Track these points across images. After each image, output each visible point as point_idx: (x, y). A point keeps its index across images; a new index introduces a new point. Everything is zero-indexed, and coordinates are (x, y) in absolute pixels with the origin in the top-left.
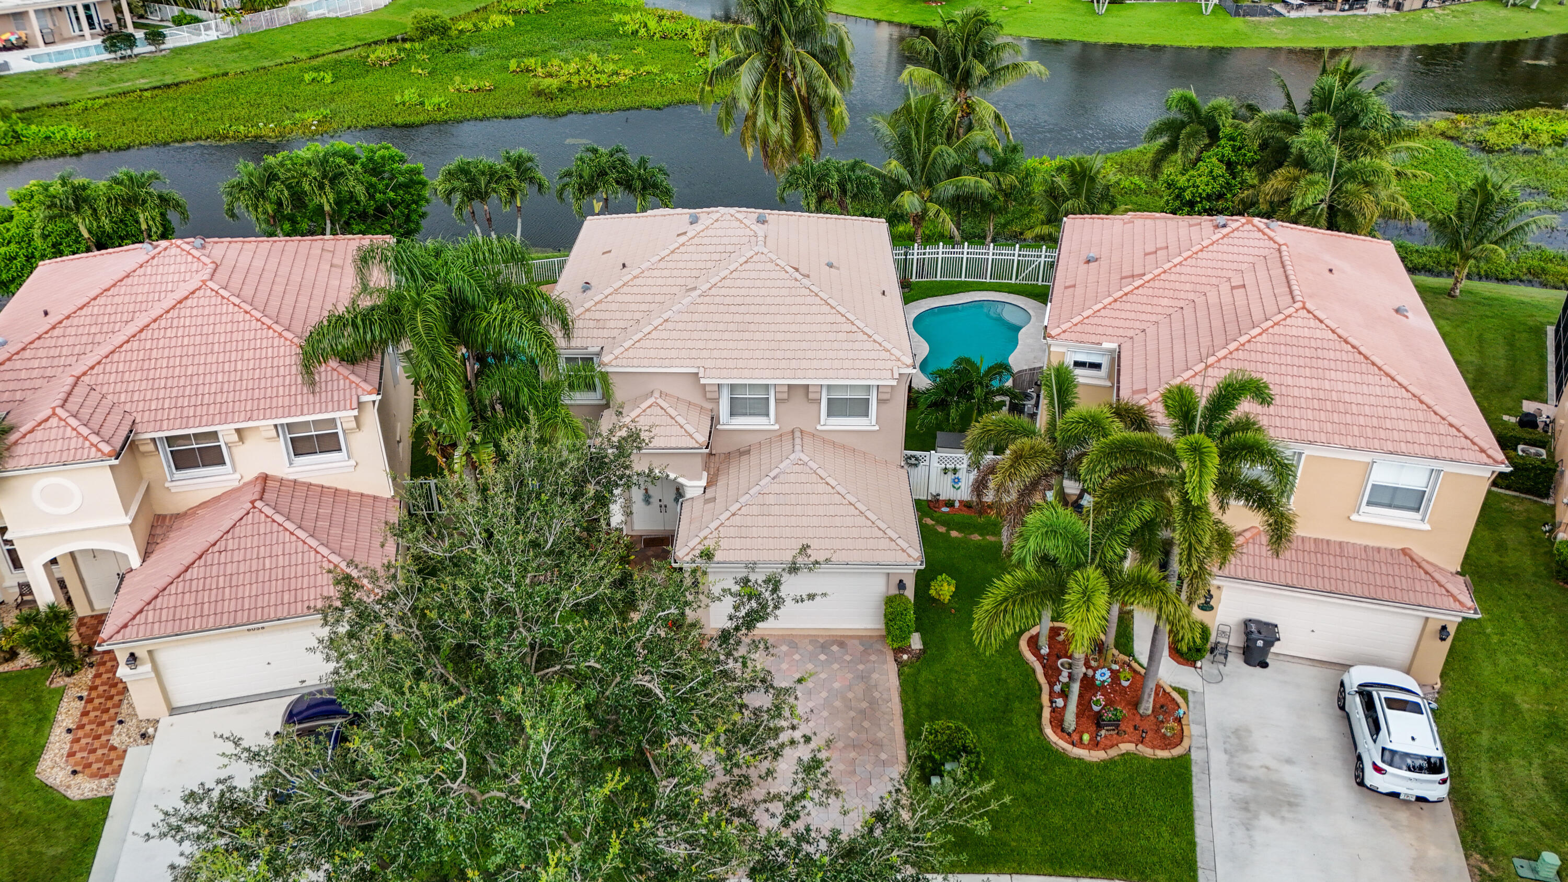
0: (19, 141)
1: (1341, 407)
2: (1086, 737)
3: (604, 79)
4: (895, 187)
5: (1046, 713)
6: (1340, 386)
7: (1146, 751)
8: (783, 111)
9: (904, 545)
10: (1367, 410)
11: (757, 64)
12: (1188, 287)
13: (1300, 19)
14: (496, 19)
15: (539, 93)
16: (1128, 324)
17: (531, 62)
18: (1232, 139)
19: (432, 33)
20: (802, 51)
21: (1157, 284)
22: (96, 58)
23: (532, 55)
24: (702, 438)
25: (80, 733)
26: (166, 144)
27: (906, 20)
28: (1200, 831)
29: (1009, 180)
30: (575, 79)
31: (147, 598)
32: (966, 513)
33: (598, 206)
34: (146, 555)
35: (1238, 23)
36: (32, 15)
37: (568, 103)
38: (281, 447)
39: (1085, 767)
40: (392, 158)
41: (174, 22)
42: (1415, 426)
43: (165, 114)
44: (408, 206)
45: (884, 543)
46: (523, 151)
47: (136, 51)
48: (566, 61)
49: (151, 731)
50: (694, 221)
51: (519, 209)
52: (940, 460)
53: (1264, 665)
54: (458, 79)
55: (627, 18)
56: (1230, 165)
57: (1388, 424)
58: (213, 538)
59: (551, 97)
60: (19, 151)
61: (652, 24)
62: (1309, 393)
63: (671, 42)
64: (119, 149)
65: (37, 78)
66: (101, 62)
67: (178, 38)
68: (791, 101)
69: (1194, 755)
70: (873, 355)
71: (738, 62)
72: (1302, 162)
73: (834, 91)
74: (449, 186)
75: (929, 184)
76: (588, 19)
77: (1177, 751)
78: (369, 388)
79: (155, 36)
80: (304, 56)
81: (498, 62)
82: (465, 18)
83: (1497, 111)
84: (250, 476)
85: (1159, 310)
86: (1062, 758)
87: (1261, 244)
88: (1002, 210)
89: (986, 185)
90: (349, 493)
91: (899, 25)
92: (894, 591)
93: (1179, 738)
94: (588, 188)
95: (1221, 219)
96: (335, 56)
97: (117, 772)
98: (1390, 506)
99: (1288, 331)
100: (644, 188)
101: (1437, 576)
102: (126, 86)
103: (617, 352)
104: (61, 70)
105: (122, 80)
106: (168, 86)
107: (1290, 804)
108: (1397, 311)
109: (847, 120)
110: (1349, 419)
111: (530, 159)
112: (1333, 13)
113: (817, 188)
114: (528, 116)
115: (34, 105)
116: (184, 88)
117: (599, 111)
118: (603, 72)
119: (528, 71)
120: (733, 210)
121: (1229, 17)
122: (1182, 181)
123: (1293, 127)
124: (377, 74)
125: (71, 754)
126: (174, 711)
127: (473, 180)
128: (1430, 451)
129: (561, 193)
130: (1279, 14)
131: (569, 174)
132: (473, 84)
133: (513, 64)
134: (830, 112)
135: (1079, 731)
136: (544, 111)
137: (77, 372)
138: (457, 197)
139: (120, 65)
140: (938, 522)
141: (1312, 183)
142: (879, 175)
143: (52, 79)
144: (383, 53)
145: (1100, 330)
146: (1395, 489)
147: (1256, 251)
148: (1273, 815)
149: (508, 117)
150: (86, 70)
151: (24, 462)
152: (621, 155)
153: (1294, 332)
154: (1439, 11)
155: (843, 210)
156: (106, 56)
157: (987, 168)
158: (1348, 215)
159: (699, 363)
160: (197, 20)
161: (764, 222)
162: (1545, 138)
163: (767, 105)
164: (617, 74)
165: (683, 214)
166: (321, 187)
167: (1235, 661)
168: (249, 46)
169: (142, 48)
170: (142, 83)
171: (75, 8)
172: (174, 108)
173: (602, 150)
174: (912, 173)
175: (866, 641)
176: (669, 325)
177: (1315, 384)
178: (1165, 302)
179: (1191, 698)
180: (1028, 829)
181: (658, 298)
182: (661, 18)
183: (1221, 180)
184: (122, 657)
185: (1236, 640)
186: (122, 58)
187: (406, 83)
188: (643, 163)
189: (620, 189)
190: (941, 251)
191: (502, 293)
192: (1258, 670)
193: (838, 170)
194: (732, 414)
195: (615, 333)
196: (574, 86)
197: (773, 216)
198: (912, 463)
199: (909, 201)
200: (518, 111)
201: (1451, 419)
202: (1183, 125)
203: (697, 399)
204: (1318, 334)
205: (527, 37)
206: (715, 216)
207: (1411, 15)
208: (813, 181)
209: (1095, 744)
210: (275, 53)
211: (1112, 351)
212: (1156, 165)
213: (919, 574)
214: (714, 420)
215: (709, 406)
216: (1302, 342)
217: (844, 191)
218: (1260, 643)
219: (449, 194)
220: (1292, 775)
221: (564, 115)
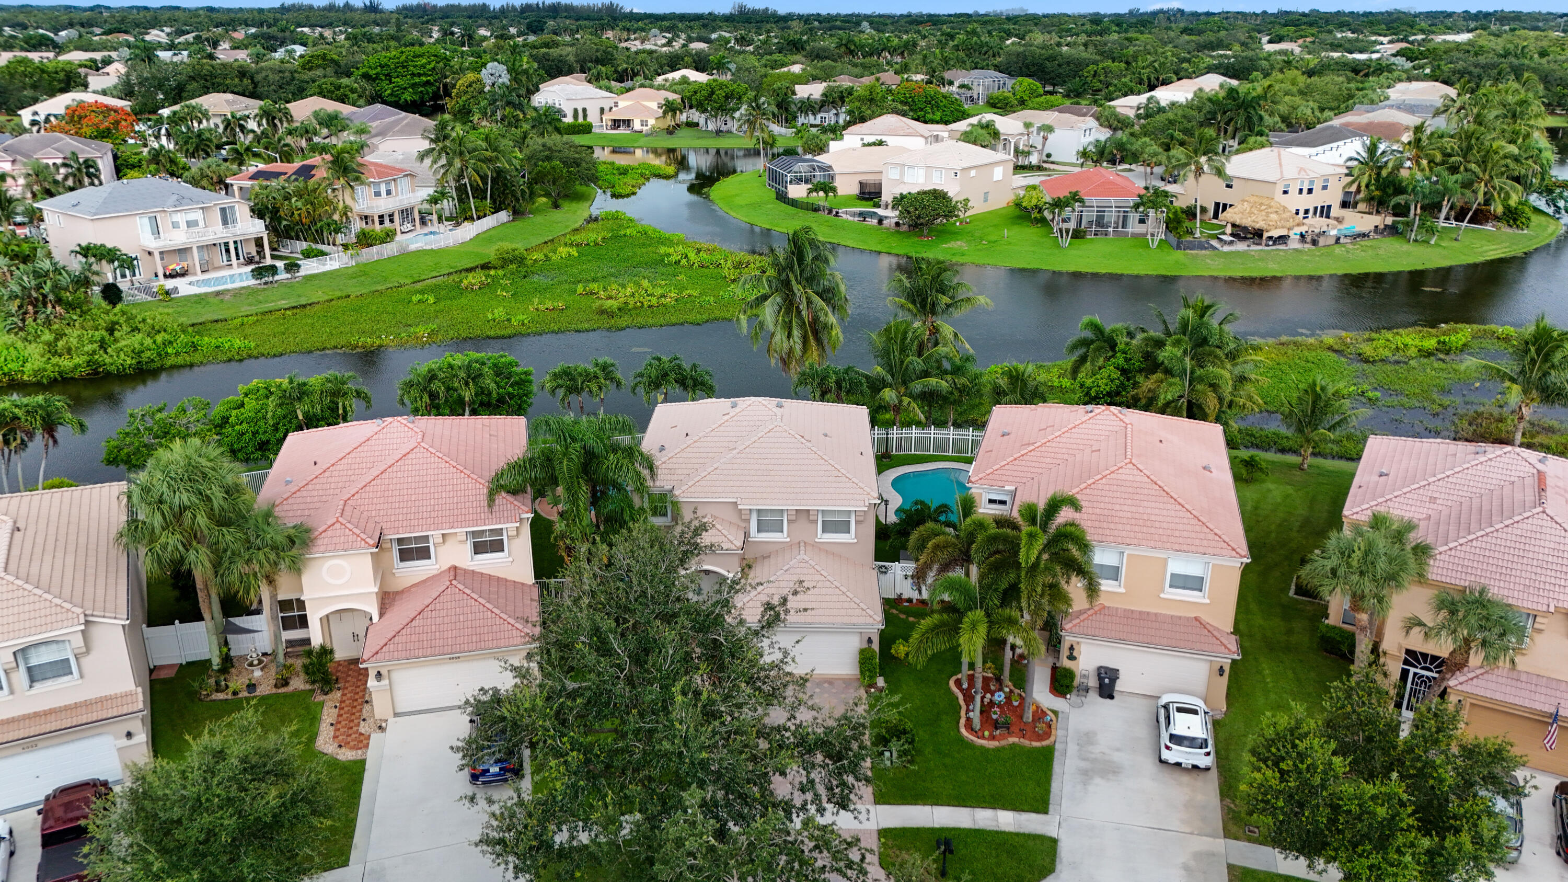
0: (196, 349)
1: (1149, 523)
2: (987, 733)
3: (654, 301)
4: (876, 385)
5: (963, 721)
6: (1149, 511)
7: (1026, 742)
8: (796, 333)
9: (871, 613)
10: (1165, 525)
11: (779, 300)
12: (1064, 451)
13: (1232, 252)
14: (563, 251)
15: (602, 312)
16: (1022, 474)
17: (594, 286)
18: (1125, 353)
19: (511, 262)
20: (810, 291)
21: (1043, 449)
22: (245, 284)
23: (594, 280)
24: (739, 543)
25: (339, 726)
26: (310, 352)
27: (902, 252)
28: (1055, 786)
29: (962, 381)
30: (631, 302)
31: (389, 636)
32: (921, 606)
33: (660, 398)
34: (381, 615)
35: (1179, 255)
36: (195, 250)
37: (625, 320)
38: (469, 547)
39: (984, 750)
40: (510, 363)
41: (303, 254)
42: (1193, 535)
43: (306, 329)
44: (520, 398)
45: (859, 612)
46: (608, 360)
47: (277, 278)
48: (623, 286)
49: (384, 725)
50: (734, 406)
51: (602, 400)
52: (902, 569)
53: (1111, 697)
54: (536, 300)
55: (671, 250)
56: (1124, 371)
57: (1177, 533)
58: (427, 602)
59: (611, 315)
60: (197, 357)
61: (692, 256)
62: (1129, 515)
63: (706, 270)
64: (275, 356)
65: (200, 299)
66: (249, 287)
67: (310, 267)
68: (802, 325)
69: (1057, 746)
70: (852, 491)
71: (765, 298)
72: (1168, 372)
73: (832, 319)
74: (555, 384)
75: (904, 383)
76: (639, 251)
77: (1045, 743)
78: (526, 509)
79: (292, 267)
80: (409, 281)
81: (567, 286)
82: (538, 248)
83: (1378, 330)
84: (445, 567)
85: (1044, 465)
86: (970, 746)
87: (1115, 423)
88: (958, 402)
89: (943, 385)
90: (506, 580)
91: (898, 255)
92: (865, 645)
93: (1048, 735)
94: (655, 384)
95: (1089, 407)
96: (434, 280)
97: (367, 746)
98: (1184, 588)
99: (1119, 477)
100: (695, 385)
101: (1215, 633)
102: (270, 306)
103: (684, 488)
104: (218, 293)
105: (266, 302)
106: (304, 306)
107: (1114, 772)
108: (1204, 468)
109: (841, 338)
110: (1153, 530)
111: (613, 365)
112: (1259, 248)
113: (820, 385)
114: (594, 330)
115: (200, 321)
116: (318, 307)
117: (650, 326)
118: (652, 295)
119: (592, 294)
120: (760, 399)
121: (1172, 251)
122: (1089, 382)
123: (1160, 344)
124: (470, 296)
125: (335, 737)
126: (396, 715)
127: (573, 379)
128: (1202, 550)
129: (634, 389)
130: (1215, 248)
131: (641, 375)
132: (549, 305)
133: (580, 288)
134: (829, 333)
135: (982, 729)
136: (607, 326)
137: (345, 498)
138: (561, 392)
139: (264, 290)
140: (901, 612)
141: (1171, 385)
142: (867, 377)
143: (215, 300)
144: (473, 279)
145: (1004, 478)
146: (1186, 576)
147: (1111, 428)
148: (1102, 777)
149: (579, 331)
150: (238, 293)
151: (322, 548)
152: (677, 362)
153: (1123, 477)
154: (1351, 247)
155: (839, 400)
156: (253, 282)
157: (946, 372)
158: (1200, 407)
159: (737, 495)
160: (323, 254)
161: (781, 407)
162: (1413, 352)
163: (783, 327)
164: (665, 297)
165: (724, 403)
166: (467, 384)
167: (1093, 696)
168: (365, 274)
169: (282, 276)
170: (283, 303)
171: (226, 244)
172: (313, 324)
173: (664, 358)
174: (893, 376)
175: (847, 682)
176: (718, 471)
177: (1133, 509)
178: (1048, 460)
179: (1060, 715)
180: (945, 782)
181: (710, 455)
182: (699, 251)
183: (1117, 382)
184: (372, 674)
185: (1093, 682)
186: (266, 283)
187: (494, 303)
188: (694, 366)
189: (677, 386)
190: (914, 432)
191: (615, 449)
192: (1108, 701)
193: (835, 372)
194: (759, 531)
195: (682, 477)
196: (630, 307)
197: (788, 403)
198: (883, 571)
199: (888, 395)
200: (587, 326)
201: (1216, 531)
202: (1092, 342)
203: (735, 519)
204: (1138, 479)
205: (589, 266)
206: (748, 403)
207: (1324, 250)
208: (818, 380)
209: (993, 738)
210: (385, 279)
211: (1011, 491)
212: (1075, 371)
213: (882, 633)
214: (747, 534)
215: (743, 525)
216: (1128, 484)
217: (839, 387)
218: (1107, 681)
219: (553, 391)
220: (1117, 757)
221: (623, 329)
